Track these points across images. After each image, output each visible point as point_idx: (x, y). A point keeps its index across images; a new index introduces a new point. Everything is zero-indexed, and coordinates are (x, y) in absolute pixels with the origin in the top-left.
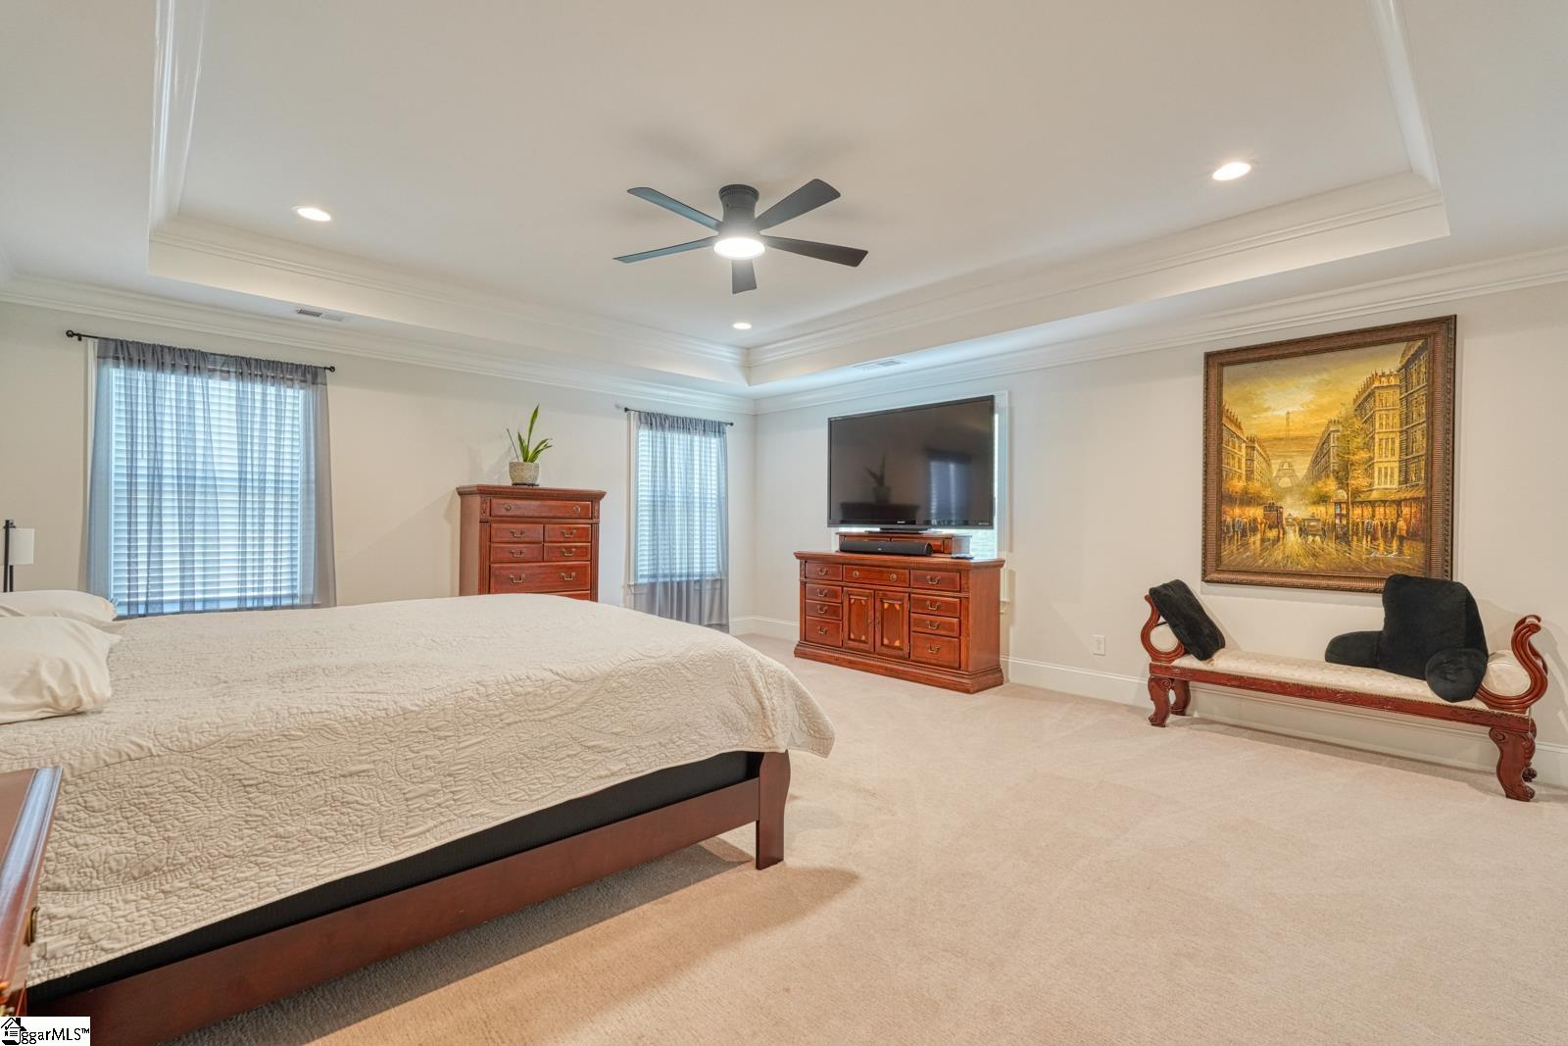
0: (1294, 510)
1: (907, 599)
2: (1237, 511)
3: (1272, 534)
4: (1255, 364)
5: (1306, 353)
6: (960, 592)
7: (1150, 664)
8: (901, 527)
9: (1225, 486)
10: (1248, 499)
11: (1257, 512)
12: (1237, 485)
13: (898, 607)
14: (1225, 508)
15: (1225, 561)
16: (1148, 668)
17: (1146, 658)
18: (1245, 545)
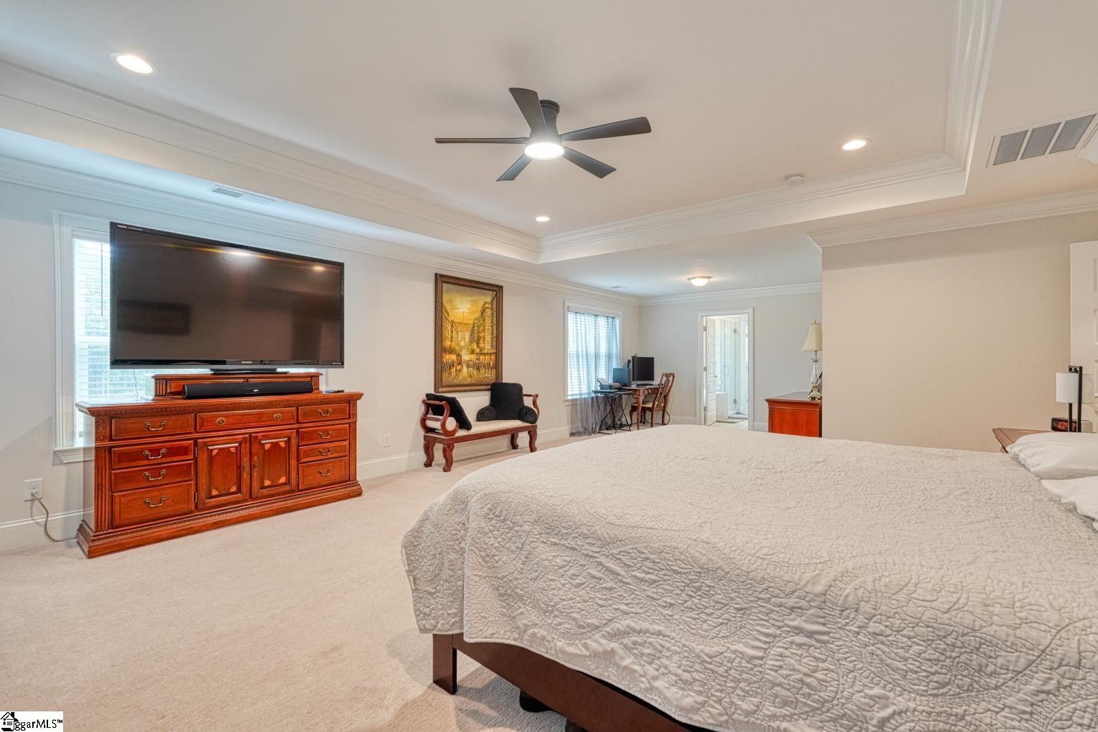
0: (466, 357)
1: (294, 435)
2: (448, 356)
3: (459, 367)
4: (453, 286)
5: (469, 286)
6: (349, 418)
7: (425, 436)
8: (247, 367)
9: (444, 344)
10: (451, 351)
11: (454, 357)
12: (447, 343)
13: (282, 444)
14: (444, 355)
15: (444, 382)
16: (423, 437)
17: (422, 433)
18: (450, 373)
